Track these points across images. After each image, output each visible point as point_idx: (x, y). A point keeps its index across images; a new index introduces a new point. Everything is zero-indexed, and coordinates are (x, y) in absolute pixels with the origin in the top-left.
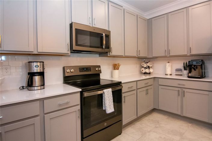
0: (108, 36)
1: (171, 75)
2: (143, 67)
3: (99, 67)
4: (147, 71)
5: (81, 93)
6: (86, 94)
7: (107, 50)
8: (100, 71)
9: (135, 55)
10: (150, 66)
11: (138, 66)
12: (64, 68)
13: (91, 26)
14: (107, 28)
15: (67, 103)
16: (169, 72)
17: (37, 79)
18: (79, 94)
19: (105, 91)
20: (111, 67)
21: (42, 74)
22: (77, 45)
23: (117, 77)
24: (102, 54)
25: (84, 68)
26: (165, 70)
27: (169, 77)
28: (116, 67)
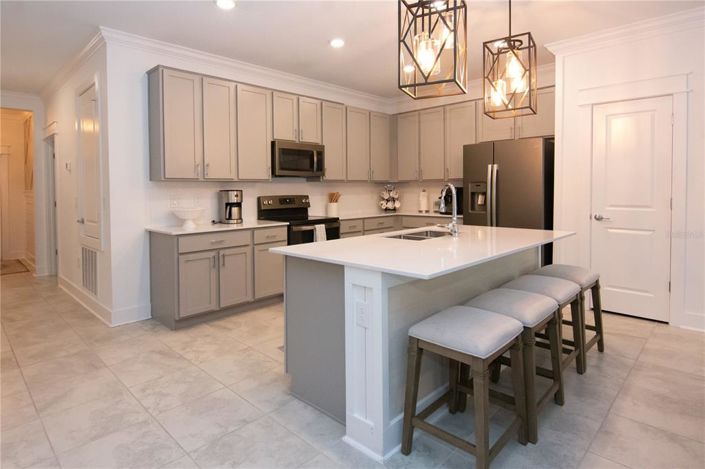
0: (321, 154)
1: (427, 212)
2: (383, 199)
3: (307, 197)
4: (390, 205)
5: (289, 227)
6: (295, 229)
7: (319, 173)
8: (308, 205)
9: (366, 178)
10: (396, 197)
11: (375, 197)
12: (259, 199)
13: (297, 141)
14: (319, 141)
15: (274, 237)
16: (424, 208)
17: (235, 210)
18: (286, 229)
19: (317, 226)
20: (325, 198)
21: (239, 205)
22: (282, 169)
23: (334, 212)
24: (311, 179)
25: (285, 200)
26: (419, 205)
27: (424, 214)
28: (333, 198)
